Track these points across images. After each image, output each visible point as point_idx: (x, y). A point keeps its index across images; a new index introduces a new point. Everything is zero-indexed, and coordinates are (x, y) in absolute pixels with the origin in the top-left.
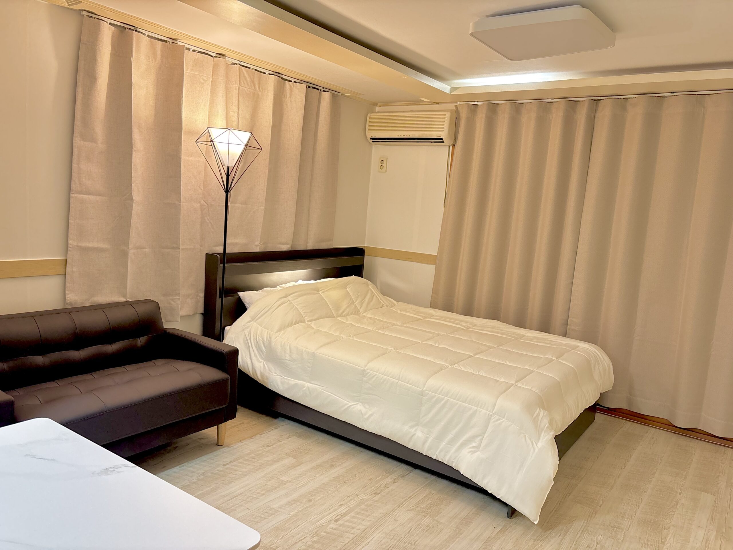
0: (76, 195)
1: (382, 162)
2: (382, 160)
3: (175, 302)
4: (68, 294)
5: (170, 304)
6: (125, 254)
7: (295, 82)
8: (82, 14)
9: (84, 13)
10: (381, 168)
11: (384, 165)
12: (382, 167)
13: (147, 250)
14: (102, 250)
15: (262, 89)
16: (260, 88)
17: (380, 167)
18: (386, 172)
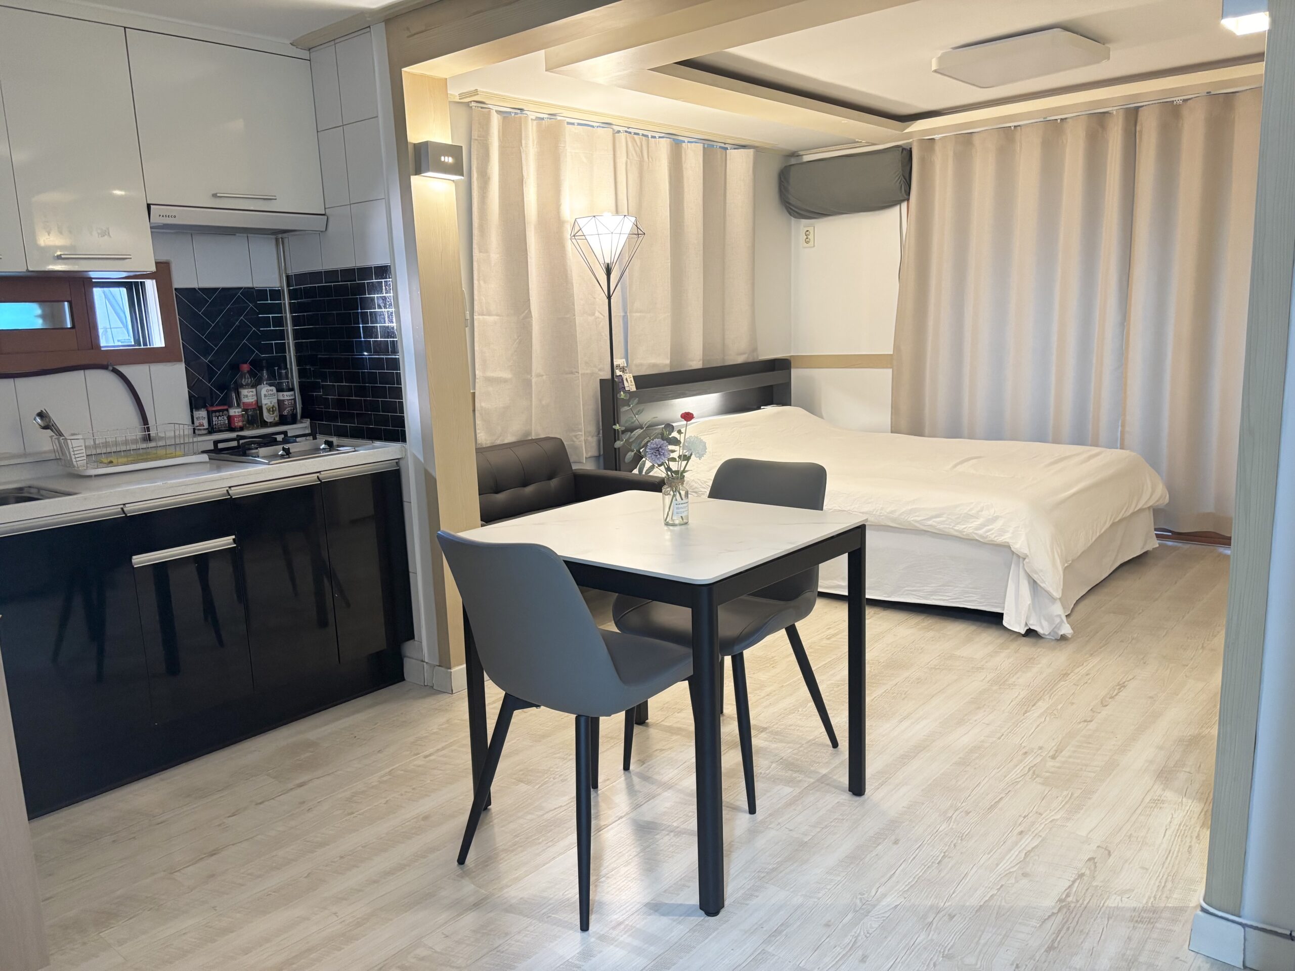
0: (478, 317)
1: (807, 233)
2: (807, 231)
3: (577, 439)
4: (479, 433)
5: (573, 441)
6: (528, 383)
7: (689, 142)
8: (470, 105)
9: (473, 104)
10: (807, 242)
11: (811, 237)
12: (807, 240)
13: (544, 377)
14: (505, 381)
15: (652, 158)
16: (650, 158)
17: (805, 240)
18: (814, 246)
